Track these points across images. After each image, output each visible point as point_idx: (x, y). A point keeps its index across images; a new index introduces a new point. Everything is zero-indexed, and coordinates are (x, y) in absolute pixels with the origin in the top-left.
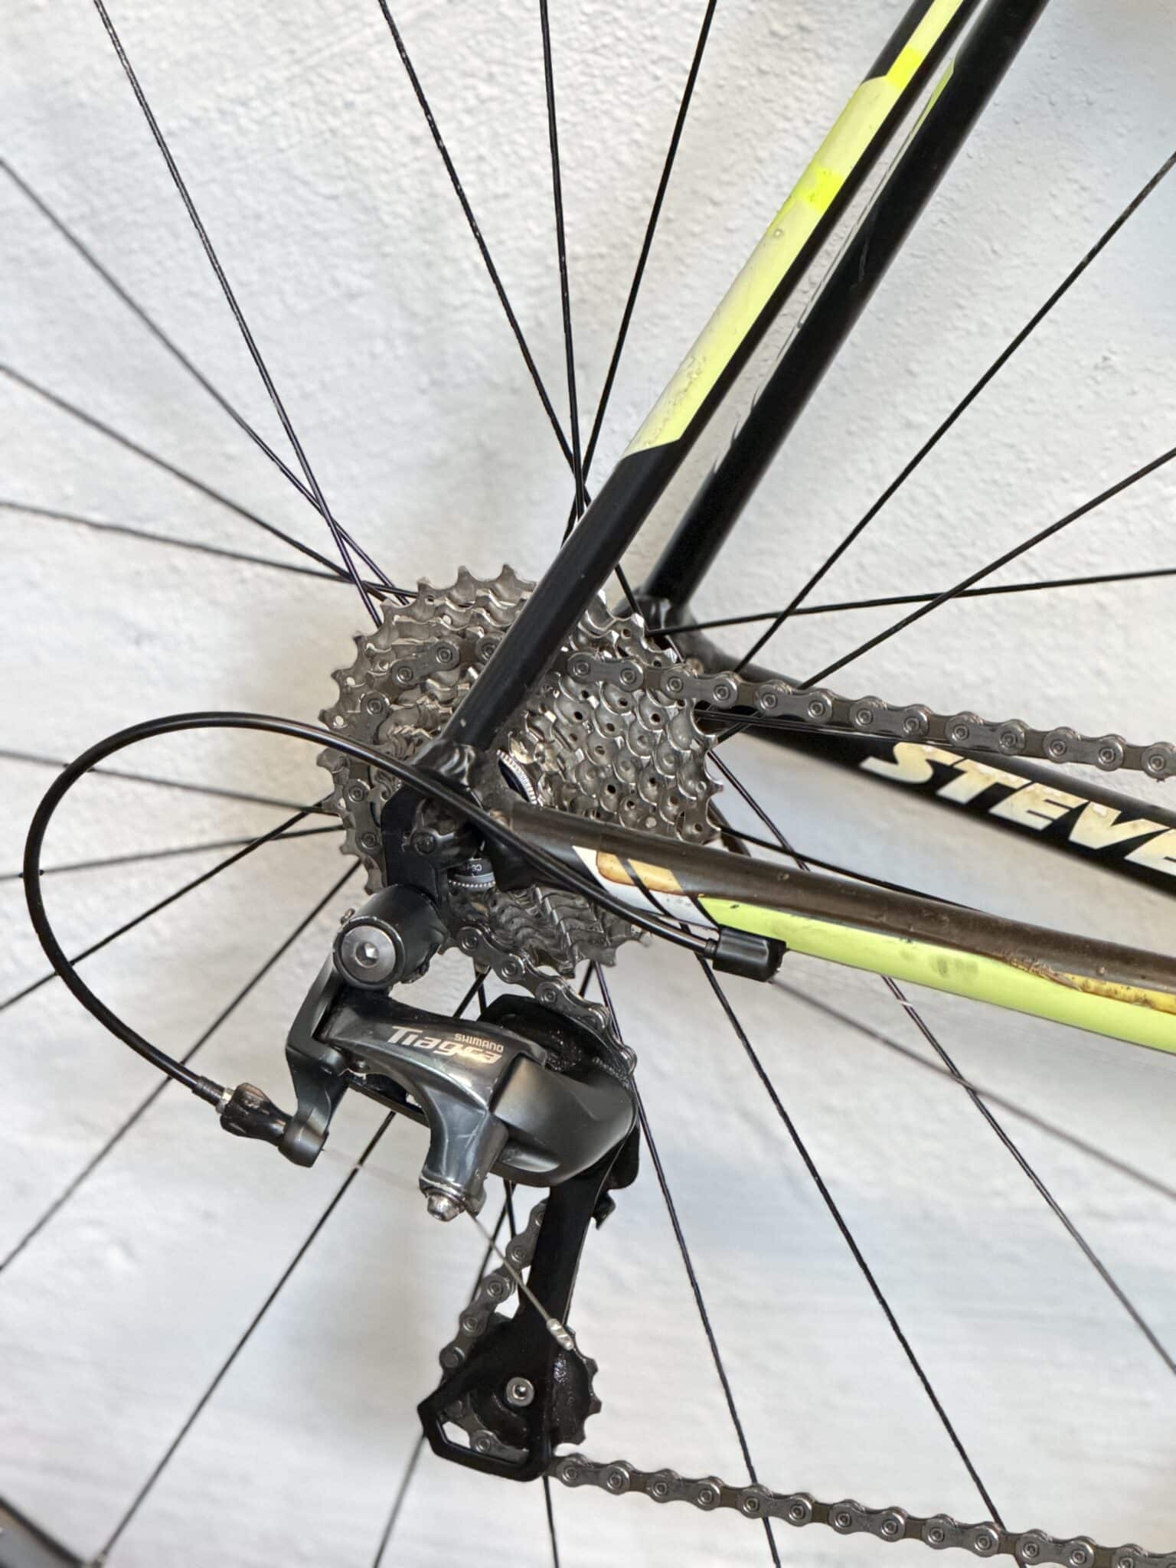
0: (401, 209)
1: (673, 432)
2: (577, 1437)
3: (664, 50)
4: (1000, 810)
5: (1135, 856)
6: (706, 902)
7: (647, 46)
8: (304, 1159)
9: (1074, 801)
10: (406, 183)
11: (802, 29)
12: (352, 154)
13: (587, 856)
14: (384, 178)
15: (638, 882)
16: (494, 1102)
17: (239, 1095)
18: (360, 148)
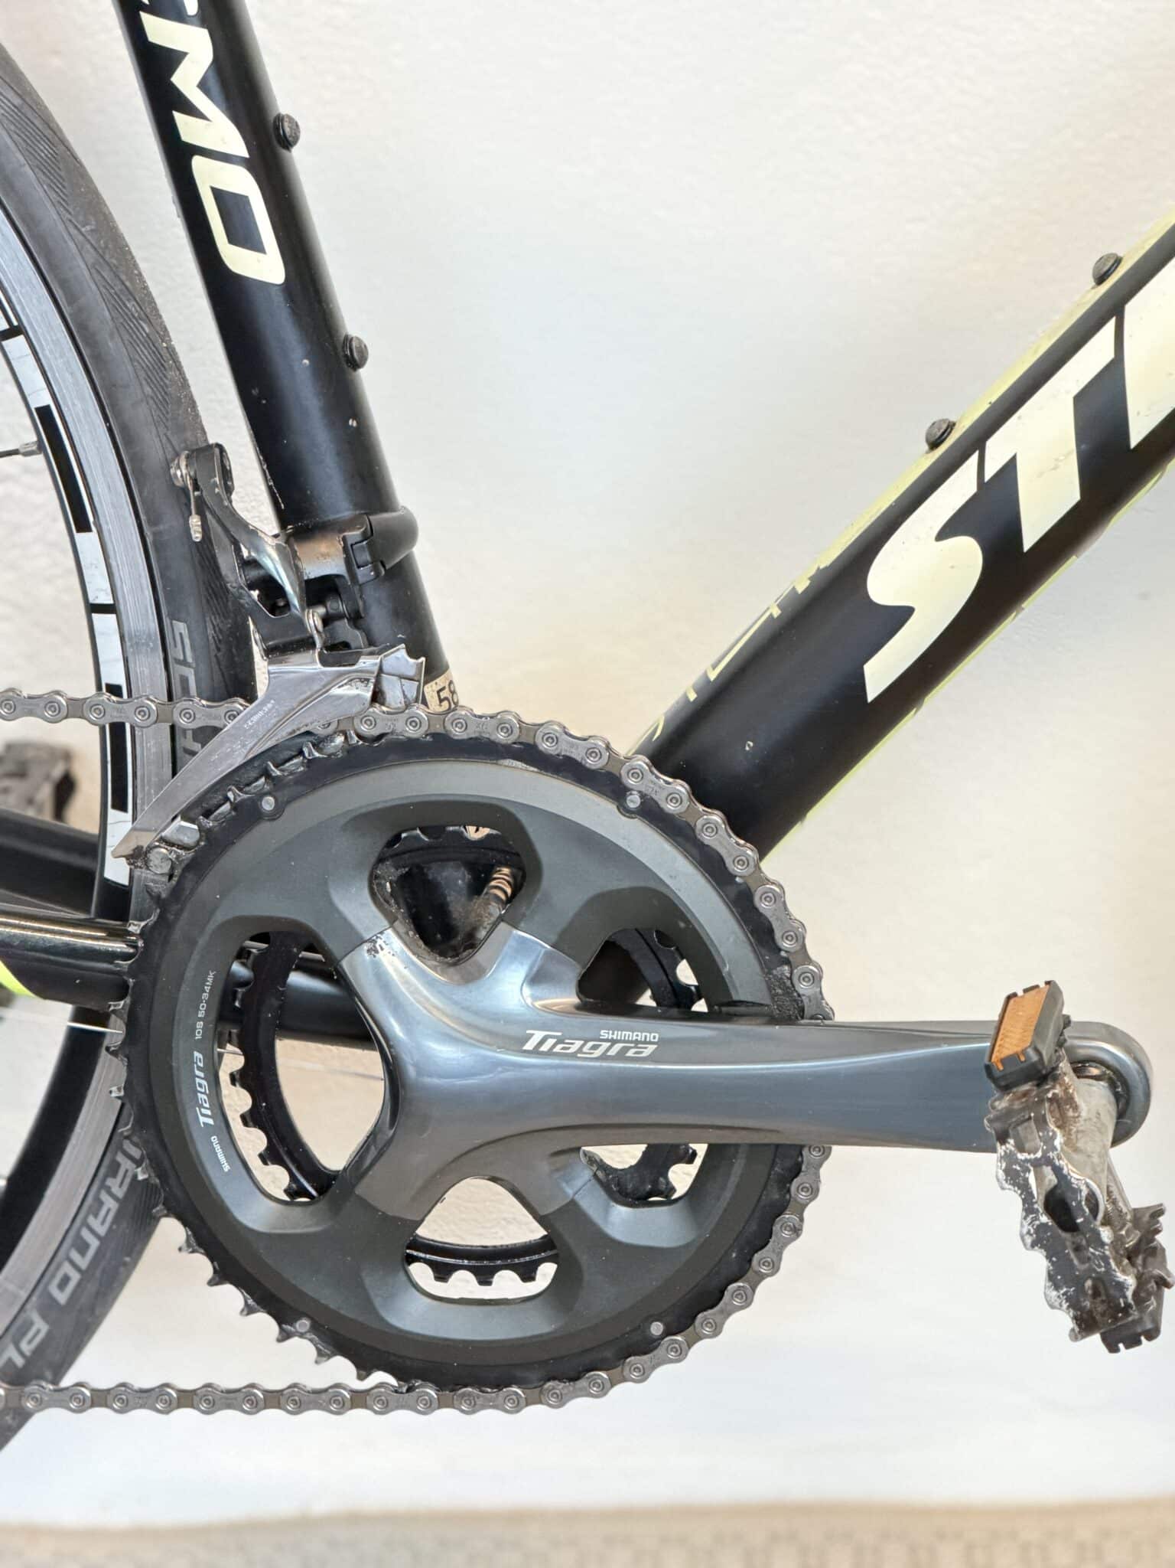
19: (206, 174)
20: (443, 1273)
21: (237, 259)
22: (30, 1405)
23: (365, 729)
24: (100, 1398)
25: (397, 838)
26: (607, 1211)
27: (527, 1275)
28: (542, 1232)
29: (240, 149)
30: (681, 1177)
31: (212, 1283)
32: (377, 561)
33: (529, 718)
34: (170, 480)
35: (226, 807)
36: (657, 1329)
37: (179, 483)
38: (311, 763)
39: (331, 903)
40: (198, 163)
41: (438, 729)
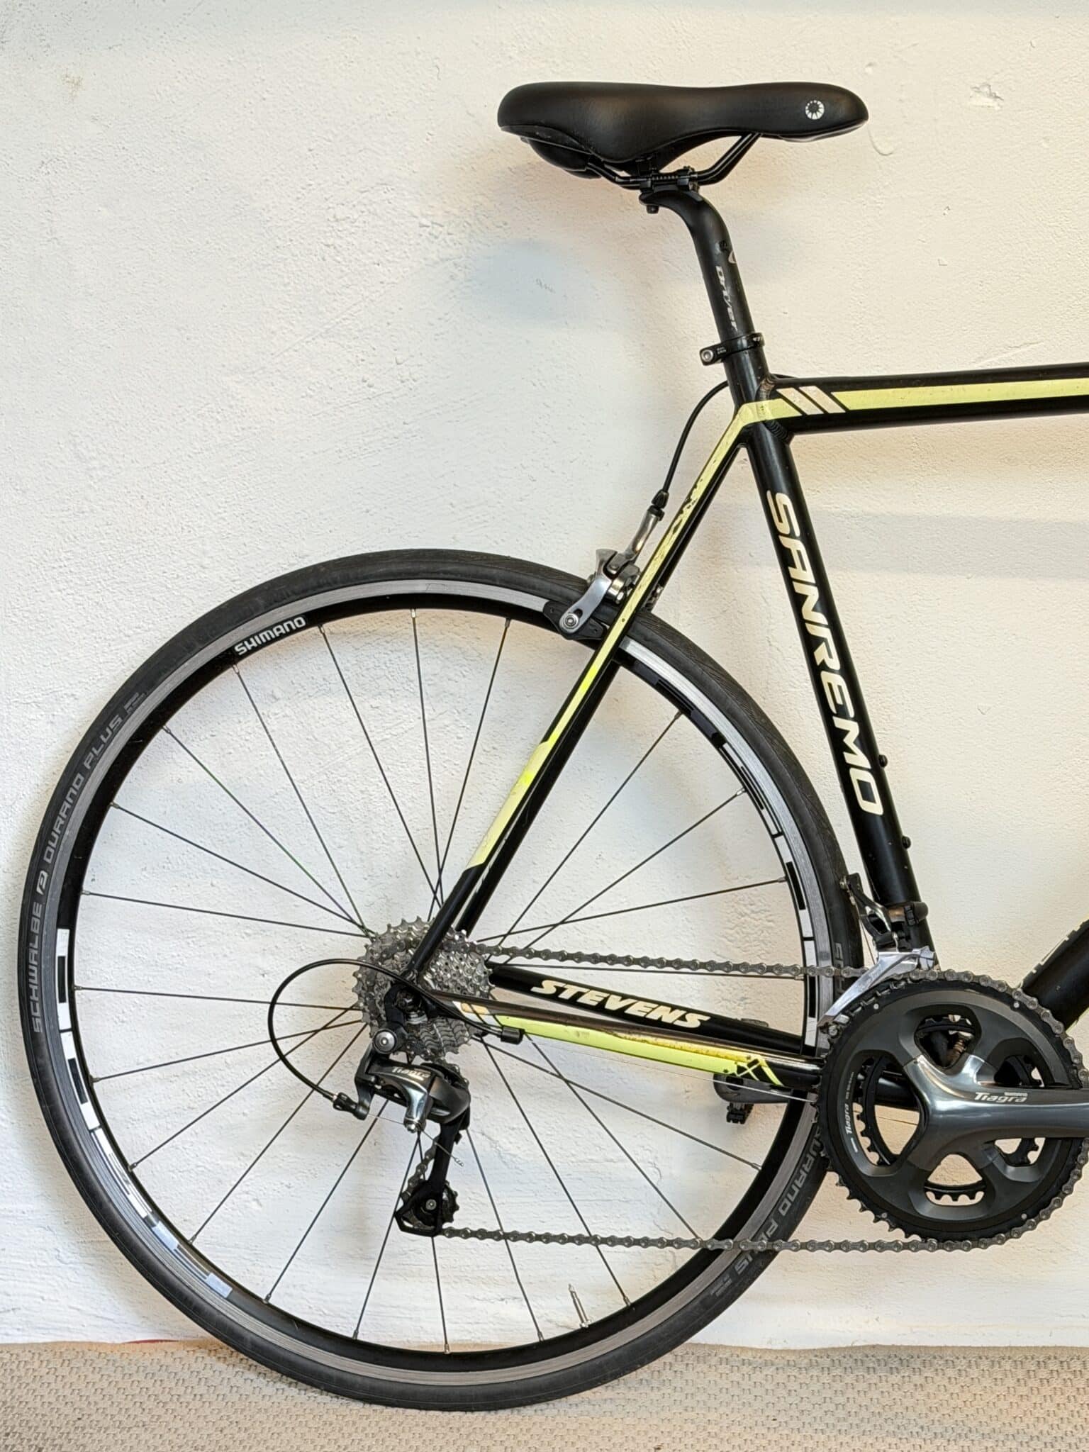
0: (358, 816)
1: (482, 861)
2: (451, 1220)
3: (447, 758)
4: (581, 1000)
5: (628, 1011)
6: (498, 1017)
7: (442, 756)
8: (362, 1117)
9: (606, 995)
10: (359, 807)
11: (494, 748)
12: (339, 797)
13: (458, 1004)
14: (352, 806)
15: (475, 1012)
16: (429, 1090)
17: (340, 1096)
18: (343, 796)
19: (855, 775)
20: (938, 1196)
21: (866, 806)
22: (776, 1248)
23: (914, 977)
24: (804, 1246)
25: (923, 1022)
26: (1005, 1168)
27: (972, 1197)
28: (979, 1178)
29: (868, 766)
30: (1033, 1156)
31: (849, 1198)
32: (916, 918)
33: (976, 974)
34: (840, 885)
35: (860, 1009)
36: (1024, 1216)
37: (843, 887)
38: (892, 991)
39: (899, 1043)
40: (852, 771)
41: (942, 977)
